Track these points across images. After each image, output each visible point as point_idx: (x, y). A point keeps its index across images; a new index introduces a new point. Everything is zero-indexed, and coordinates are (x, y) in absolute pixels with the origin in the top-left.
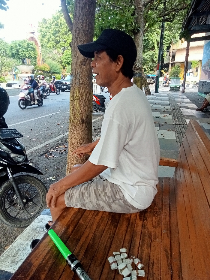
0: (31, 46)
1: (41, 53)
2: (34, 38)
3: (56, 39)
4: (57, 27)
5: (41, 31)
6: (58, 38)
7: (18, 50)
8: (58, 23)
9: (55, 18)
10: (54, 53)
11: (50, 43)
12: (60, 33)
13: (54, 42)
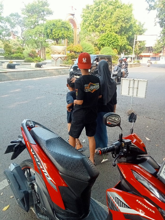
0: (65, 25)
1: (78, 35)
2: (74, 20)
3: (96, 23)
4: (98, 12)
5: (84, 16)
6: (97, 22)
7: (52, 30)
8: (99, 8)
9: (97, 4)
10: (92, 35)
11: (90, 27)
12: (100, 18)
13: (93, 26)
